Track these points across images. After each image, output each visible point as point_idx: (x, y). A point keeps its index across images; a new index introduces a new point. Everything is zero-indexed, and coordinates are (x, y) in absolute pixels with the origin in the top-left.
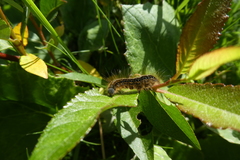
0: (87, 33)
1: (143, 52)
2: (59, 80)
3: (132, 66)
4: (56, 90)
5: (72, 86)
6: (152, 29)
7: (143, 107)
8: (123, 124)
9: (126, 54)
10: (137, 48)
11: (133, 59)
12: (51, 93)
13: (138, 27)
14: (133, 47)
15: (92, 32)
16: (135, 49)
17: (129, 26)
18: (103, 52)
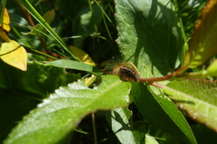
0: (80, 19)
1: (137, 39)
2: (48, 67)
3: (124, 53)
4: (46, 78)
5: (62, 73)
6: (147, 13)
7: (135, 98)
8: (113, 115)
9: (118, 41)
10: (129, 34)
11: (125, 46)
12: (41, 80)
13: (131, 11)
14: (125, 33)
15: (85, 18)
16: (127, 35)
17: (121, 9)
18: (96, 38)
